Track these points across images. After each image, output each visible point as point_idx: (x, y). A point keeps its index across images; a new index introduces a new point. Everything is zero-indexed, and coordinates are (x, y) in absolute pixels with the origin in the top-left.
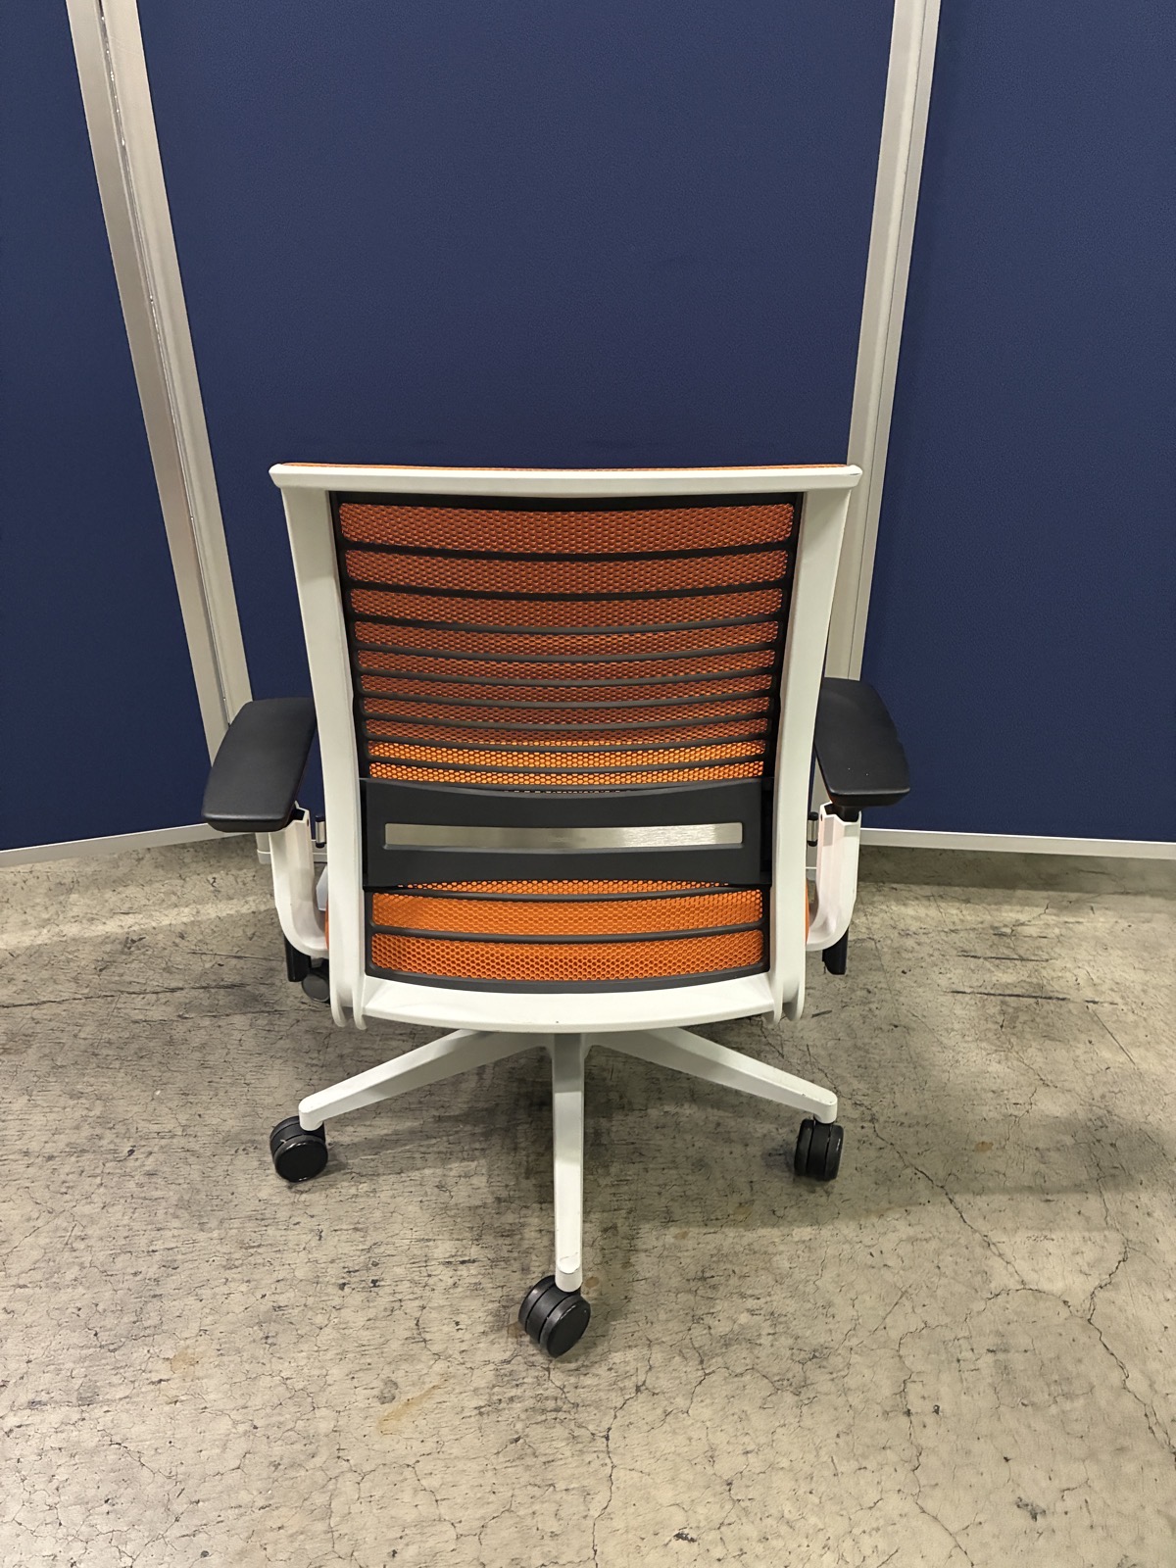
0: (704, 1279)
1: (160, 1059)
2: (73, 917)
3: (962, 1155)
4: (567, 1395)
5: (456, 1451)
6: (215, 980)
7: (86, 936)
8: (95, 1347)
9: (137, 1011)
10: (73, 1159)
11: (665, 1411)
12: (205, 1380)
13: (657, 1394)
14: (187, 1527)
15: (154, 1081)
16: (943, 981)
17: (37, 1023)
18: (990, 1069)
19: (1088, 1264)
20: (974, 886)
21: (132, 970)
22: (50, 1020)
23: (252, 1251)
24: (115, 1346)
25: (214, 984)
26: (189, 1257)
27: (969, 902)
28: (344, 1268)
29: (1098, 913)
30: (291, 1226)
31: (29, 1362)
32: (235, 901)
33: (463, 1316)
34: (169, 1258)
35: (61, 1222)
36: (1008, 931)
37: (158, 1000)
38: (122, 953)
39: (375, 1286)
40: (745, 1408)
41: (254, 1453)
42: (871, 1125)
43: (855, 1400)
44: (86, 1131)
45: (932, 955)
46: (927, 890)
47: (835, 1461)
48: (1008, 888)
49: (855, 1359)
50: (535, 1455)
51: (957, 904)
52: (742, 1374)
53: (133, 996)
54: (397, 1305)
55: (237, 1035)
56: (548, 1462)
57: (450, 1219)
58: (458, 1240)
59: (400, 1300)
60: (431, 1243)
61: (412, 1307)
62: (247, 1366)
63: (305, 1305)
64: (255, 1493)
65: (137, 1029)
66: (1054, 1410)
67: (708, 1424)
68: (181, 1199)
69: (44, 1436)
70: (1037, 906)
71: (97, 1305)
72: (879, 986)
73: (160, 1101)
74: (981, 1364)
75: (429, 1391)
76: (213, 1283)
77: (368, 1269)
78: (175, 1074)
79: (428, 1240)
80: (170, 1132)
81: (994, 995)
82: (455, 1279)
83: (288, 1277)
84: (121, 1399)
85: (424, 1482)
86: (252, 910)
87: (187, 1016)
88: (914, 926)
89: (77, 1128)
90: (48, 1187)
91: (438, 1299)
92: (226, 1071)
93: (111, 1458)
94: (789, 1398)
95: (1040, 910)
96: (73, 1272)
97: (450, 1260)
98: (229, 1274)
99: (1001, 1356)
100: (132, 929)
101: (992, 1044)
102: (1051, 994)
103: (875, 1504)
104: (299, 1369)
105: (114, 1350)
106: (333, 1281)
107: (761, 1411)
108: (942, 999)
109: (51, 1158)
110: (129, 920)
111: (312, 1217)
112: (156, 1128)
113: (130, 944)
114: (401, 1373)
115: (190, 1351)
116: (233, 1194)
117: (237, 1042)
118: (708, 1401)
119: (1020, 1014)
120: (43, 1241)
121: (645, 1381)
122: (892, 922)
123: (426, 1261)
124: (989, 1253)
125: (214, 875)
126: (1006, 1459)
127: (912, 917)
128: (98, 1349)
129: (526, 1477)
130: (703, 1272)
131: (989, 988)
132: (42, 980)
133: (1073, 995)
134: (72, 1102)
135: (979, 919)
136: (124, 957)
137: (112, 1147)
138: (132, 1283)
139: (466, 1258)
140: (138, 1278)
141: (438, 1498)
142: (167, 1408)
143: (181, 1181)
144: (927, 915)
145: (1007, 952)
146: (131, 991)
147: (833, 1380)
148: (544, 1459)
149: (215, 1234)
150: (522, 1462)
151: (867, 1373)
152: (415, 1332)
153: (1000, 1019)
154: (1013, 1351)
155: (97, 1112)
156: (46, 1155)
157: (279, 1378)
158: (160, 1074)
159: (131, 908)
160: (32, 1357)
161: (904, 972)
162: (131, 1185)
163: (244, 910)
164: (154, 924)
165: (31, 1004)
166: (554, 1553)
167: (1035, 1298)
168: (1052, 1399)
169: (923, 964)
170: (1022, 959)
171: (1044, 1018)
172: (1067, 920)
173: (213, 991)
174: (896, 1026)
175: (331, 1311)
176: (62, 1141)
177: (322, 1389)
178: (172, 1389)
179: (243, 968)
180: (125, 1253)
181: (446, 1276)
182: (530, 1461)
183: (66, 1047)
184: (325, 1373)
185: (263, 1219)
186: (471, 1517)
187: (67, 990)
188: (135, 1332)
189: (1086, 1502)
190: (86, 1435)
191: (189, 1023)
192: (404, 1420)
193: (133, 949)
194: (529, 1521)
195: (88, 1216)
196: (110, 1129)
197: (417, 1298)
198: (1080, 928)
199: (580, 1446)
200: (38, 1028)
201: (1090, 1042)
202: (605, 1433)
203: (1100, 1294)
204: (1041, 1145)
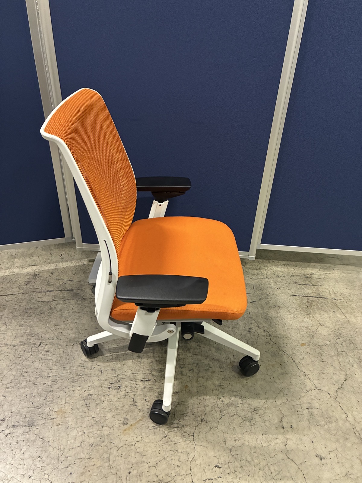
0: (220, 386)
1: (48, 314)
2: (16, 266)
3: (297, 347)
4: (181, 422)
5: (147, 440)
6: (63, 288)
7: (21, 273)
8: (33, 407)
9: (39, 298)
10: (22, 346)
11: (210, 428)
12: (68, 418)
13: (208, 422)
14: (65, 465)
15: (46, 321)
16: (290, 292)
17: (7, 301)
18: (305, 320)
19: (335, 382)
20: (298, 262)
21: (36, 284)
22: (11, 301)
23: (80, 376)
24: (39, 407)
25: (63, 289)
26: (61, 378)
27: (297, 267)
28: (110, 382)
29: (335, 271)
30: (92, 368)
31: (12, 412)
32: (68, 262)
33: (147, 397)
34: (54, 379)
35: (19, 367)
36: (309, 276)
37: (46, 294)
38: (33, 279)
39: (119, 388)
40: (234, 426)
41: (85, 441)
42: (269, 337)
43: (267, 424)
44: (25, 338)
45: (286, 284)
46: (284, 262)
47: (262, 443)
48: (309, 263)
49: (267, 411)
50: (171, 441)
51: (293, 267)
52: (233, 416)
53: (38, 293)
54: (127, 394)
55: (72, 306)
56: (176, 443)
57: (142, 367)
58: (144, 373)
59: (128, 393)
60: (136, 374)
61: (131, 395)
62: (81, 414)
63: (98, 394)
64: (86, 454)
65: (40, 304)
66: (326, 427)
67: (224, 431)
68: (57, 360)
69: (18, 437)
70: (317, 268)
71: (32, 394)
72: (270, 293)
73: (48, 328)
74: (304, 413)
75: (138, 422)
76: (69, 387)
77: (117, 383)
78: (53, 319)
79: (135, 373)
80: (52, 338)
81: (305, 296)
82: (144, 386)
83: (92, 385)
84: (42, 424)
85: (138, 450)
86: (74, 265)
87: (55, 300)
88: (280, 274)
89: (22, 336)
90: (14, 355)
91: (139, 392)
92: (69, 318)
93: (40, 443)
94: (248, 423)
95: (318, 270)
96: (24, 383)
97: (143, 380)
98: (73, 384)
99: (310, 410)
100: (36, 271)
101: (305, 312)
102: (322, 296)
103: (274, 456)
104: (97, 415)
105: (39, 409)
106: (106, 386)
107: (239, 427)
108: (290, 298)
109: (14, 346)
110: (35, 268)
111: (99, 366)
112: (48, 336)
113: (35, 275)
114: (129, 415)
115: (63, 409)
116: (73, 358)
117: (72, 309)
118: (223, 424)
119: (313, 302)
120: (14, 373)
121: (204, 418)
122: (273, 273)
123: (135, 380)
124: (305, 378)
125: (61, 253)
126: (313, 442)
127: (280, 271)
128: (33, 408)
129: (169, 448)
130: (220, 384)
131: (303, 294)
132: (7, 287)
133: (328, 297)
134: (20, 328)
135: (300, 272)
136: (34, 280)
137: (34, 342)
138: (43, 387)
139: (147, 379)
140: (45, 385)
141: (142, 455)
142: (57, 427)
143: (57, 354)
144: (284, 270)
145: (309, 283)
146: (37, 291)
147: (260, 417)
148: (174, 443)
149: (69, 371)
150: (168, 443)
151: (271, 416)
152: (133, 403)
153: (307, 304)
154: (314, 408)
155: (28, 331)
156: (13, 345)
157: (91, 417)
158: (48, 319)
159: (35, 264)
160: (12, 411)
161: (278, 289)
162: (41, 355)
163: (71, 265)
164: (43, 269)
165: (5, 295)
166: (179, 472)
167: (320, 391)
168: (325, 424)
169: (284, 286)
170: (313, 285)
171: (320, 304)
172: (326, 273)
173: (63, 292)
174: (276, 306)
175: (106, 396)
176: (18, 340)
177: (105, 421)
178: (58, 421)
179: (72, 284)
180: (41, 377)
181: (141, 385)
182: (170, 443)
183: (17, 310)
184: (105, 415)
185: (83, 366)
186: (153, 461)
187: (16, 291)
188: (45, 402)
189: (336, 455)
190: (31, 436)
191: (56, 302)
192: (131, 430)
193: (36, 277)
194: (170, 462)
195: (28, 365)
196: (33, 337)
197: (133, 392)
198: (330, 275)
199: (185, 438)
200: (8, 303)
201: (334, 312)
202: (192, 434)
203: (339, 391)
204: (320, 344)
